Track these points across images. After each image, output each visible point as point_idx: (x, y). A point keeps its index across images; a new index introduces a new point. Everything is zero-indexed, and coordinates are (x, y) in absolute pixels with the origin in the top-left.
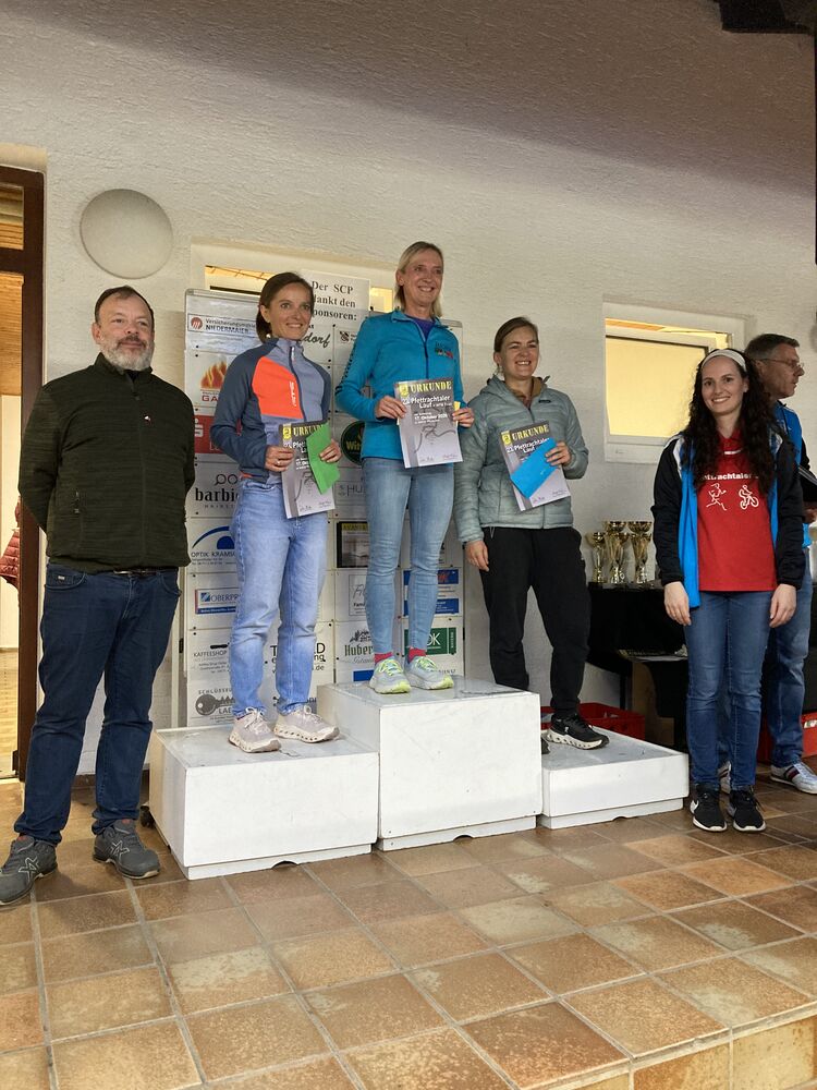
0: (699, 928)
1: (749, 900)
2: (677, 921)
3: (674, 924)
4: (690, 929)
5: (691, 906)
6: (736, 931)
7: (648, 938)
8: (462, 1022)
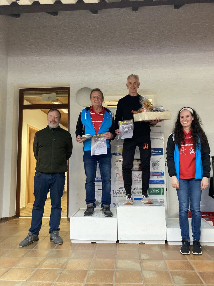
0: (174, 277)
1: (200, 273)
2: (170, 274)
3: (168, 274)
4: (171, 276)
5: (180, 271)
6: (184, 279)
7: (156, 276)
8: (87, 283)
